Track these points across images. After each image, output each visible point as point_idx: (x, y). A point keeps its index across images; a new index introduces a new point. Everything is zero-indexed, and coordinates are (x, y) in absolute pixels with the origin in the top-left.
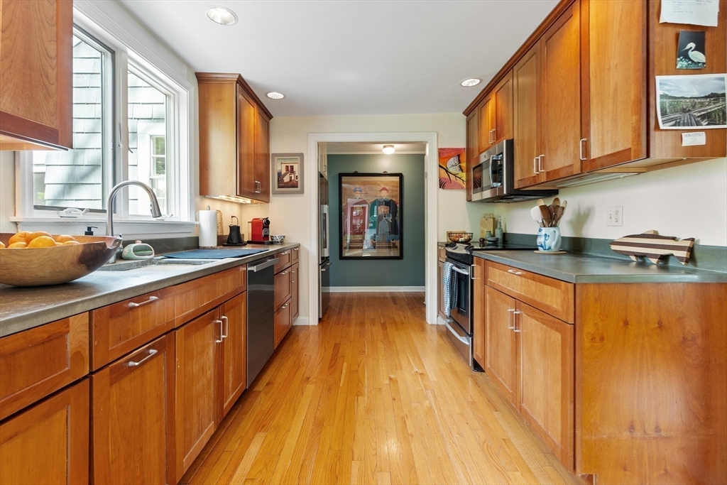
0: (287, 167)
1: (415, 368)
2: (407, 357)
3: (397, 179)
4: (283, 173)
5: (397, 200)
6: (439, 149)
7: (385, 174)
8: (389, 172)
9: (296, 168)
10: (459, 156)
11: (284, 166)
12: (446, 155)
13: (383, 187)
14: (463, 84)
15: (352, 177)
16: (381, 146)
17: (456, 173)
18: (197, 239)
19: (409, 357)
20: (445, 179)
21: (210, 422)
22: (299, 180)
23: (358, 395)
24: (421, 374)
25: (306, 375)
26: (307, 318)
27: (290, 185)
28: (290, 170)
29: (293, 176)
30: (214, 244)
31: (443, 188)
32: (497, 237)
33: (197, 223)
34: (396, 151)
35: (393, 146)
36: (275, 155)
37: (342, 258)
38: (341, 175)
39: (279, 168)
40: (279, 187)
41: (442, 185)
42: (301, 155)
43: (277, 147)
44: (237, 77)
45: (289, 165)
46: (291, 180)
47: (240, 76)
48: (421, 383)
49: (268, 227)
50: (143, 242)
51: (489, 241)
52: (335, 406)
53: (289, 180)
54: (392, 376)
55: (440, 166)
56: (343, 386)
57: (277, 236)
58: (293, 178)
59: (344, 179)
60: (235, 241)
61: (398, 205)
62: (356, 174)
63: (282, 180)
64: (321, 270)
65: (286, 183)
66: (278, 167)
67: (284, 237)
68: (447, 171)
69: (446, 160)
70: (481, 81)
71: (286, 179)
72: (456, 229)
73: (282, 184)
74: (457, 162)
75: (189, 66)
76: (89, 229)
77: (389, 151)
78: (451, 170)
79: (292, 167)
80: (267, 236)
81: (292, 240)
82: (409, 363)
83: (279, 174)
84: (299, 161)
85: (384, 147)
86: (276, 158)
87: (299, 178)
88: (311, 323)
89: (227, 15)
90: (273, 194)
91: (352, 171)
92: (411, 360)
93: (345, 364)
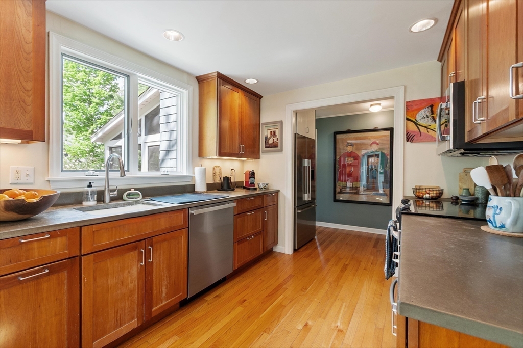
0: (271, 132)
1: (339, 321)
2: (341, 307)
3: (388, 133)
4: (268, 137)
5: (387, 152)
6: (407, 102)
7: (376, 130)
8: (380, 128)
9: (277, 133)
10: (432, 106)
11: (269, 131)
12: (415, 108)
13: (374, 141)
14: (413, 29)
15: (345, 135)
16: (367, 105)
17: (428, 124)
18: (194, 186)
19: (343, 307)
20: (414, 132)
21: (133, 319)
22: (279, 142)
23: (265, 331)
24: (340, 331)
25: (245, 298)
26: (283, 248)
27: (274, 146)
28: (273, 134)
29: (275, 138)
30: (204, 189)
31: (412, 141)
32: (476, 196)
33: (193, 175)
34: (383, 108)
35: (380, 104)
36: (264, 124)
37: (335, 200)
38: (335, 133)
39: (266, 134)
40: (266, 148)
41: (409, 138)
42: (281, 122)
43: (265, 118)
44: (216, 74)
45: (273, 130)
46: (274, 142)
47: (218, 73)
48: (332, 340)
49: (254, 178)
50: (136, 189)
51: (463, 201)
52: (240, 334)
53: (272, 142)
54: (310, 323)
55: (407, 119)
56: (262, 318)
57: (261, 183)
58: (275, 140)
59: (338, 136)
60: (225, 187)
61: (389, 157)
62: (349, 132)
63: (268, 142)
64: (297, 211)
65: (271, 144)
66: (265, 132)
67: (267, 184)
68: (416, 124)
69: (415, 113)
70: (436, 21)
71: (271, 141)
72: (425, 184)
73: (268, 146)
74: (429, 113)
75: (189, 74)
76: (90, 183)
77: (375, 109)
78: (421, 122)
79: (275, 132)
80: (253, 184)
81: (274, 187)
82: (338, 314)
83: (266, 138)
84: (279, 127)
85: (371, 106)
86: (264, 126)
87: (279, 140)
88: (286, 252)
89: (177, 34)
90: (262, 152)
91: (345, 130)
92: (342, 311)
93: (282, 296)
